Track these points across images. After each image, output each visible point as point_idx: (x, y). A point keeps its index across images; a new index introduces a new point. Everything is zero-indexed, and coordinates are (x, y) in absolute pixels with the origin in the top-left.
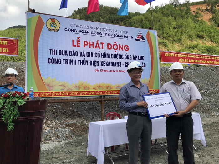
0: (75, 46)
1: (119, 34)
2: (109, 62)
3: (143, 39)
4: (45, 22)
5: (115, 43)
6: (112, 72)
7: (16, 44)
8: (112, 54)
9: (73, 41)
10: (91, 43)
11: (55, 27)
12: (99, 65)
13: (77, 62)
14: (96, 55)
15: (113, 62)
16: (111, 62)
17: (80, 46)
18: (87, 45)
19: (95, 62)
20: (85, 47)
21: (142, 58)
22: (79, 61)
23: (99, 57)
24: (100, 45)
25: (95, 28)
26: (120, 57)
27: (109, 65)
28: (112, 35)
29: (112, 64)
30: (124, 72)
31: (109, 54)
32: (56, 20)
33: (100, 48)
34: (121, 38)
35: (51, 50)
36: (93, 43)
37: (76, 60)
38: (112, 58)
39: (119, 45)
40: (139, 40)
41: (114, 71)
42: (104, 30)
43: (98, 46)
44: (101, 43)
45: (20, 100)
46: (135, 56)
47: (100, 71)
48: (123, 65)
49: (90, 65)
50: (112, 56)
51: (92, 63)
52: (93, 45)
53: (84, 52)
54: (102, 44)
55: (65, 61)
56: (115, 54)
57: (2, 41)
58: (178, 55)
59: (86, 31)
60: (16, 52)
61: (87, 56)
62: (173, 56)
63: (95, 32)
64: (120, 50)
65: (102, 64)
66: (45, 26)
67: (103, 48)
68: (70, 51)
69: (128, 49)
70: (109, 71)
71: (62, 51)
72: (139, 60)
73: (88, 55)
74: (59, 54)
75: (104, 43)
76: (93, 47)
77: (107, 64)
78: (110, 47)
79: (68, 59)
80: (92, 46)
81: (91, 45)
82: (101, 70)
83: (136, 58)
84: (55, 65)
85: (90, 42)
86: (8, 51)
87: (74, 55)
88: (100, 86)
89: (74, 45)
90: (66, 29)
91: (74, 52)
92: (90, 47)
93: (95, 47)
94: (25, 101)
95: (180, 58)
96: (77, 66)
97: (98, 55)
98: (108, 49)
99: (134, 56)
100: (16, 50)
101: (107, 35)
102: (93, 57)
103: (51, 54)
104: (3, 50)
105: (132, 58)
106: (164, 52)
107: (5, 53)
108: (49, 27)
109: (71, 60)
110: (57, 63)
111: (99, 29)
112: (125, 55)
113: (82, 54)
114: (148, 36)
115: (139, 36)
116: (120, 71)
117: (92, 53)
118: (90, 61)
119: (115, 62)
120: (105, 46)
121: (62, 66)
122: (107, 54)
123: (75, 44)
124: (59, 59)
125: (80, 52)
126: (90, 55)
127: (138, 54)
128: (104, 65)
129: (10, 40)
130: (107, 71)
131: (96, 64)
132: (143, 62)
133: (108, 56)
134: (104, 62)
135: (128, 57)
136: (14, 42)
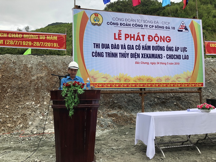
0: (117, 39)
1: (160, 25)
2: (150, 54)
3: (186, 29)
4: (89, 17)
5: (156, 34)
6: (152, 64)
7: (64, 39)
8: (153, 46)
9: (115, 34)
10: (132, 36)
11: (98, 21)
12: (139, 58)
13: (118, 55)
14: (137, 47)
15: (154, 54)
16: (152, 54)
17: (121, 39)
18: (128, 37)
19: (136, 55)
20: (126, 40)
21: (185, 49)
22: (120, 53)
23: (140, 50)
24: (141, 38)
25: (136, 21)
26: (162, 49)
27: (150, 57)
28: (153, 26)
29: (153, 56)
30: (166, 65)
31: (150, 46)
32: (99, 15)
33: (140, 40)
34: (162, 29)
35: (94, 44)
36: (134, 35)
37: (117, 53)
38: (153, 50)
39: (161, 36)
40: (182, 31)
41: (155, 63)
42: (145, 22)
43: (138, 38)
45: (80, 89)
46: (178, 47)
47: (140, 63)
48: (164, 57)
49: (131, 57)
50: (153, 48)
51: (133, 56)
52: (134, 37)
53: (125, 45)
54: (143, 36)
55: (107, 54)
56: (156, 46)
57: (53, 36)
59: (127, 24)
60: (64, 46)
61: (128, 49)
63: (136, 24)
64: (161, 41)
65: (142, 56)
66: (89, 21)
67: (143, 40)
68: (112, 45)
69: (170, 40)
70: (149, 63)
71: (105, 44)
72: (181, 51)
73: (129, 47)
74: (102, 48)
75: (144, 35)
76: (134, 40)
77: (147, 56)
78: (150, 39)
79: (110, 52)
80: (132, 39)
81: (132, 37)
82: (142, 63)
83: (178, 49)
84: (99, 58)
86: (58, 46)
87: (115, 48)
88: (140, 79)
89: (115, 39)
90: (108, 23)
91: (115, 45)
92: (131, 40)
94: (84, 90)
96: (119, 59)
97: (138, 47)
98: (149, 41)
99: (176, 47)
100: (64, 45)
101: (148, 26)
102: (134, 49)
103: (94, 48)
104: (54, 45)
105: (174, 50)
107: (56, 47)
108: (93, 22)
109: (112, 53)
110: (100, 57)
111: (140, 21)
112: (167, 47)
113: (123, 47)
114: (192, 25)
115: (181, 26)
116: (161, 63)
117: (133, 46)
118: (131, 54)
119: (156, 54)
120: (146, 38)
121: (105, 59)
122: (148, 46)
123: (117, 37)
124: (102, 53)
125: (121, 45)
126: (131, 47)
127: (181, 46)
128: (145, 58)
129: (59, 35)
130: (148, 64)
131: (136, 57)
132: (186, 53)
133: (149, 48)
134: (145, 54)
135: (170, 49)
136: (62, 37)
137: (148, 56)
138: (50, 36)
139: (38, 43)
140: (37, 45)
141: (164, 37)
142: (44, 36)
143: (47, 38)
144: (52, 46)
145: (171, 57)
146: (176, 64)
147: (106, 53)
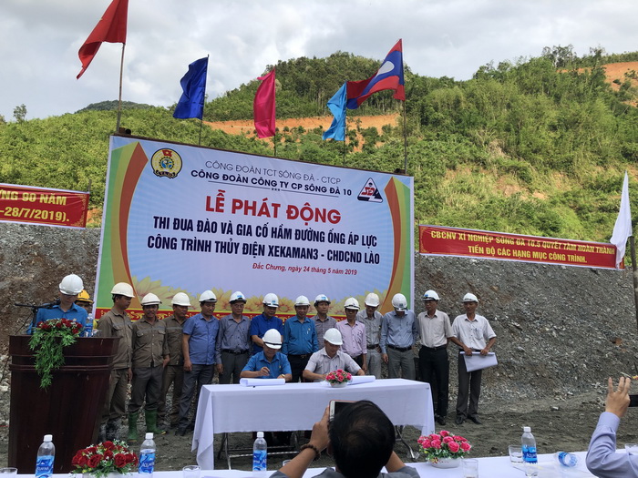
0: (212, 210)
1: (318, 184)
2: (289, 248)
3: (378, 196)
4: (149, 157)
5: (307, 204)
6: (293, 271)
7: (84, 204)
8: (297, 230)
9: (209, 198)
10: (250, 204)
11: (171, 167)
12: (263, 254)
13: (213, 246)
14: (260, 231)
15: (299, 249)
16: (294, 248)
17: (222, 211)
18: (240, 207)
19: (256, 247)
20: (234, 212)
21: (371, 241)
22: (217, 243)
23: (266, 236)
24: (271, 210)
25: (262, 172)
26: (318, 236)
27: (289, 255)
28: (300, 186)
29: (296, 252)
30: (324, 273)
31: (290, 230)
32: (173, 153)
33: (269, 216)
34: (321, 193)
35: (156, 218)
36: (255, 203)
37: (210, 242)
38: (296, 239)
39: (317, 210)
40: (367, 199)
41: (298, 269)
42: (283, 175)
43: (264, 210)
44: (273, 205)
45: (68, 336)
46: (355, 236)
47: (264, 267)
48: (323, 255)
49: (244, 253)
50: (296, 234)
51: (249, 249)
52: (254, 208)
53: (230, 225)
54: (276, 206)
55: (186, 242)
56: (305, 229)
57: (56, 196)
58: (467, 237)
59: (239, 177)
60: (82, 220)
61: (238, 234)
62: (454, 238)
63: (261, 179)
64: (317, 220)
65: (271, 252)
66: (148, 165)
67: (276, 216)
68: (199, 222)
69: (338, 219)
70: (287, 268)
71: (182, 220)
72: (363, 244)
73: (241, 230)
74: (175, 228)
75: (279, 205)
76: (254, 214)
77: (282, 252)
78: (293, 215)
79: (193, 240)
80: (250, 211)
81: (248, 207)
82: (268, 266)
83: (355, 240)
84: (164, 251)
85: (247, 202)
86: (67, 218)
87: (207, 229)
89: (208, 209)
90: (194, 173)
91: (207, 223)
92: (246, 213)
93: (257, 213)
95: (473, 243)
96: (213, 256)
97: (263, 231)
98: (289, 217)
99: (351, 236)
100: (83, 217)
101: (289, 186)
102: (251, 235)
103: (156, 227)
104: (57, 216)
105: (347, 241)
106: (430, 229)
107: (60, 222)
108: (157, 167)
109: (199, 241)
110: (168, 248)
111: (270, 173)
112: (329, 234)
113: (227, 228)
114: (391, 189)
116: (314, 269)
117: (250, 227)
118: (244, 245)
119: (303, 249)
120: (282, 211)
121: (180, 253)
122: (286, 230)
123: (213, 205)
124: (173, 239)
125: (222, 223)
126: (245, 230)
127: (363, 232)
128: (276, 255)
129: (73, 194)
130: (283, 269)
131: (256, 252)
132: (374, 250)
133: (288, 233)
134: (276, 247)
135: (337, 238)
136: (80, 199)
137: (284, 252)
138: (49, 196)
139: (18, 209)
140: (13, 214)
141: (324, 210)
142: (34, 194)
143: (41, 198)
144: (52, 218)
145: (338, 256)
146: (348, 272)
147: (183, 240)
